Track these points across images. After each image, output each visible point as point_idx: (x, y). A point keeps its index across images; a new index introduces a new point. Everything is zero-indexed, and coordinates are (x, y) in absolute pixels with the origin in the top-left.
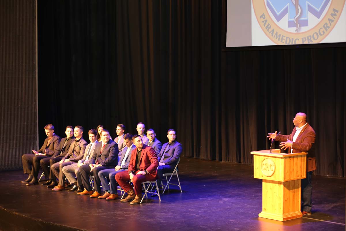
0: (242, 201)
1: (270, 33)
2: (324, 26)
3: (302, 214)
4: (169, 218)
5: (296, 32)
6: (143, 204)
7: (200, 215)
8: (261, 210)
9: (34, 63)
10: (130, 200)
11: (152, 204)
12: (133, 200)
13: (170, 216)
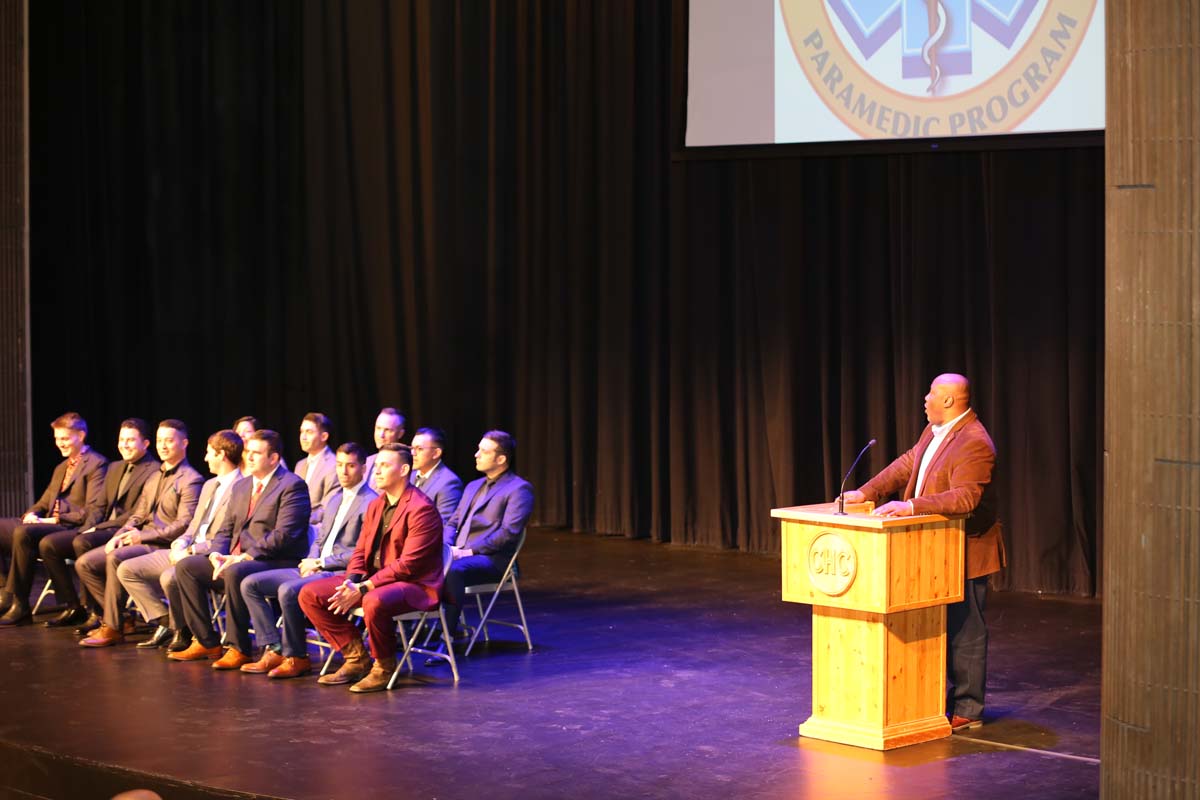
0: (743, 680)
1: (837, 97)
2: (1026, 74)
3: (950, 726)
4: (486, 740)
5: (929, 95)
6: (398, 690)
7: (596, 728)
8: (809, 713)
9: (18, 201)
10: (353, 678)
11: (430, 692)
12: (365, 676)
13: (489, 735)
